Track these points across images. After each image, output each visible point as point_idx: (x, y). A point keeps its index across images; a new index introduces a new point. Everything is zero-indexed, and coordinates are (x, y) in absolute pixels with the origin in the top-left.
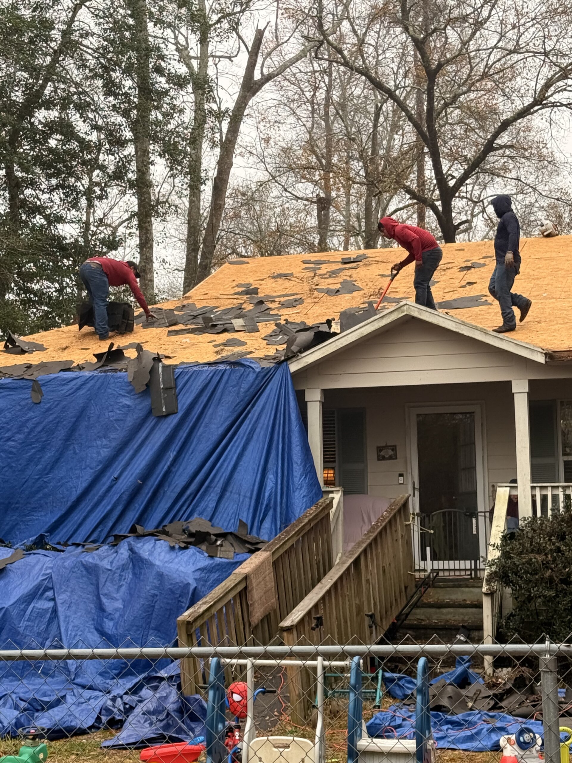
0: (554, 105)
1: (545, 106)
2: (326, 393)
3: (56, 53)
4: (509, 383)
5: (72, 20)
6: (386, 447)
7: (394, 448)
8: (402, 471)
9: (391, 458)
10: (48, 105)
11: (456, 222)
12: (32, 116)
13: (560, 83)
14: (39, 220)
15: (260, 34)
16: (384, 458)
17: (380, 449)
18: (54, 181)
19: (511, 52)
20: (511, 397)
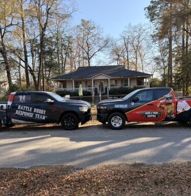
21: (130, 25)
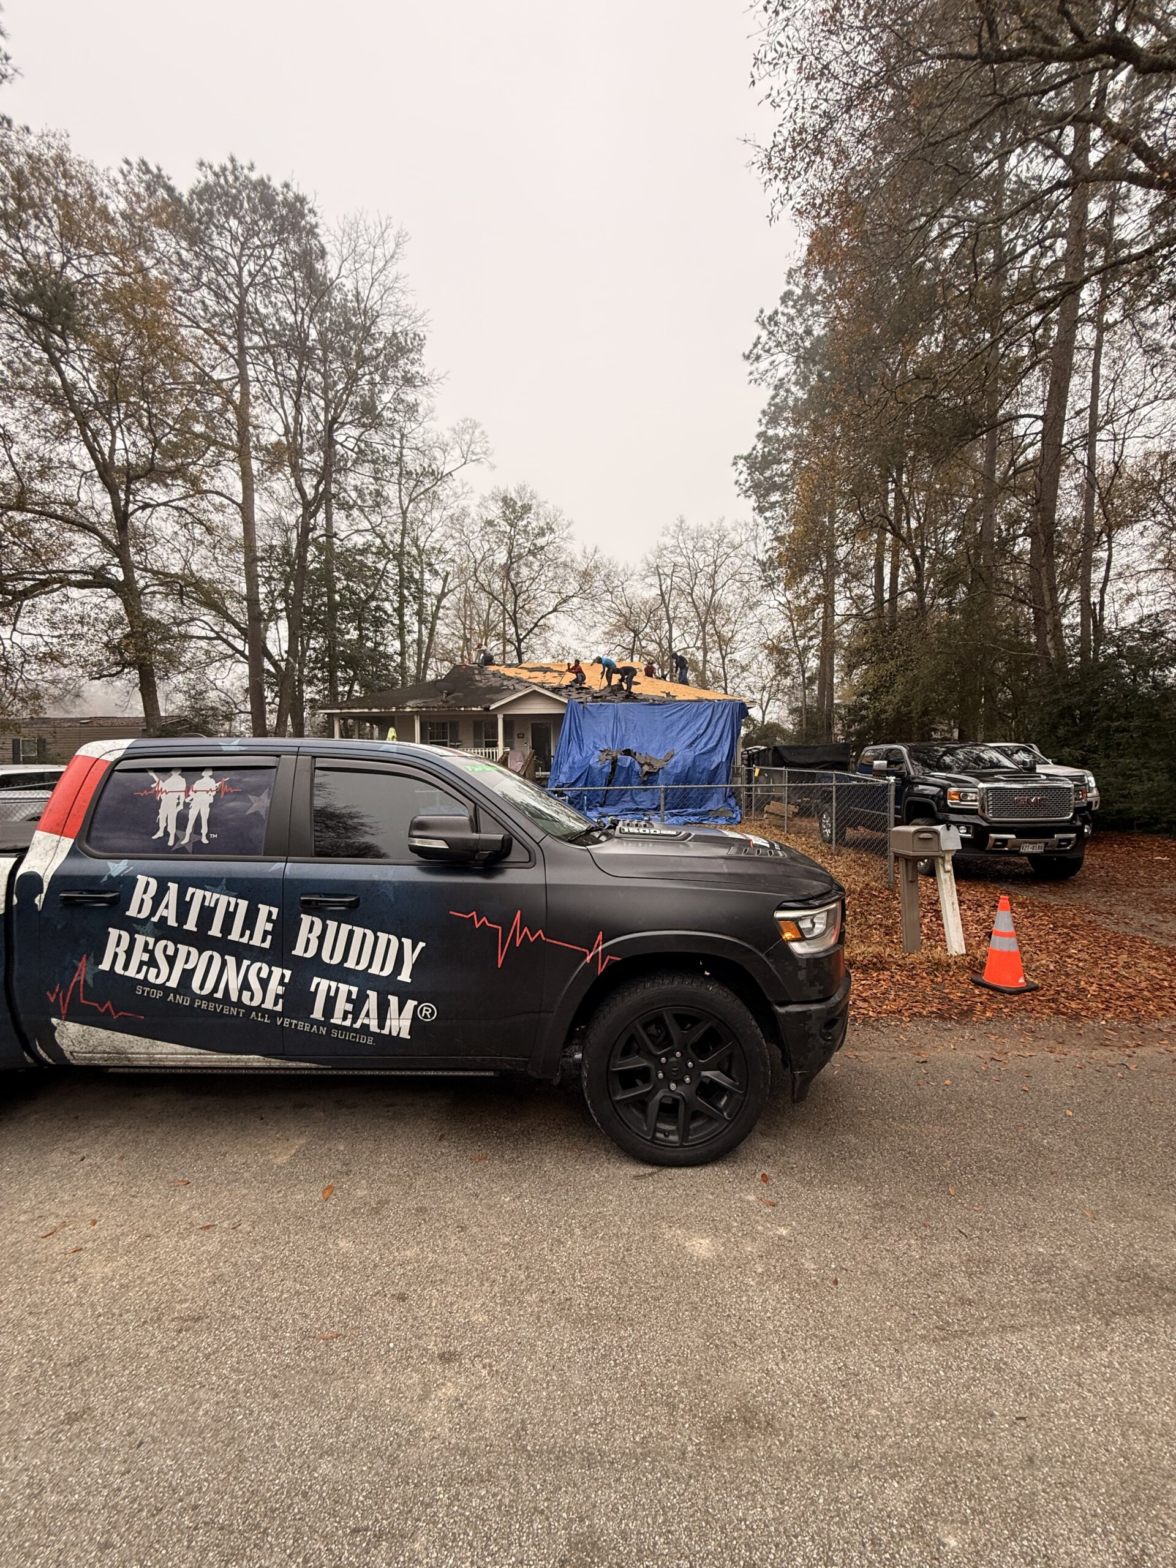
21: (681, 526)
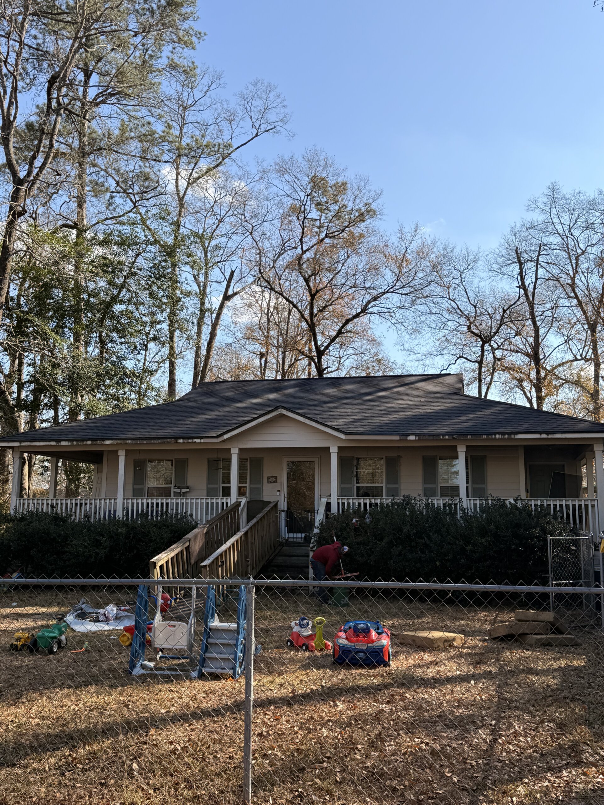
0: (371, 313)
1: (366, 314)
2: (241, 450)
3: (126, 277)
4: (329, 448)
5: (134, 262)
6: (272, 477)
7: (276, 478)
8: (279, 488)
9: (274, 482)
10: (121, 302)
11: (324, 367)
12: (112, 308)
13: (374, 303)
14: (114, 358)
15: (233, 272)
16: (271, 482)
17: (269, 478)
18: (123, 340)
19: (351, 287)
20: (329, 454)
